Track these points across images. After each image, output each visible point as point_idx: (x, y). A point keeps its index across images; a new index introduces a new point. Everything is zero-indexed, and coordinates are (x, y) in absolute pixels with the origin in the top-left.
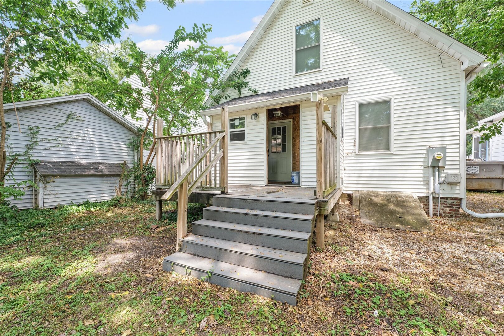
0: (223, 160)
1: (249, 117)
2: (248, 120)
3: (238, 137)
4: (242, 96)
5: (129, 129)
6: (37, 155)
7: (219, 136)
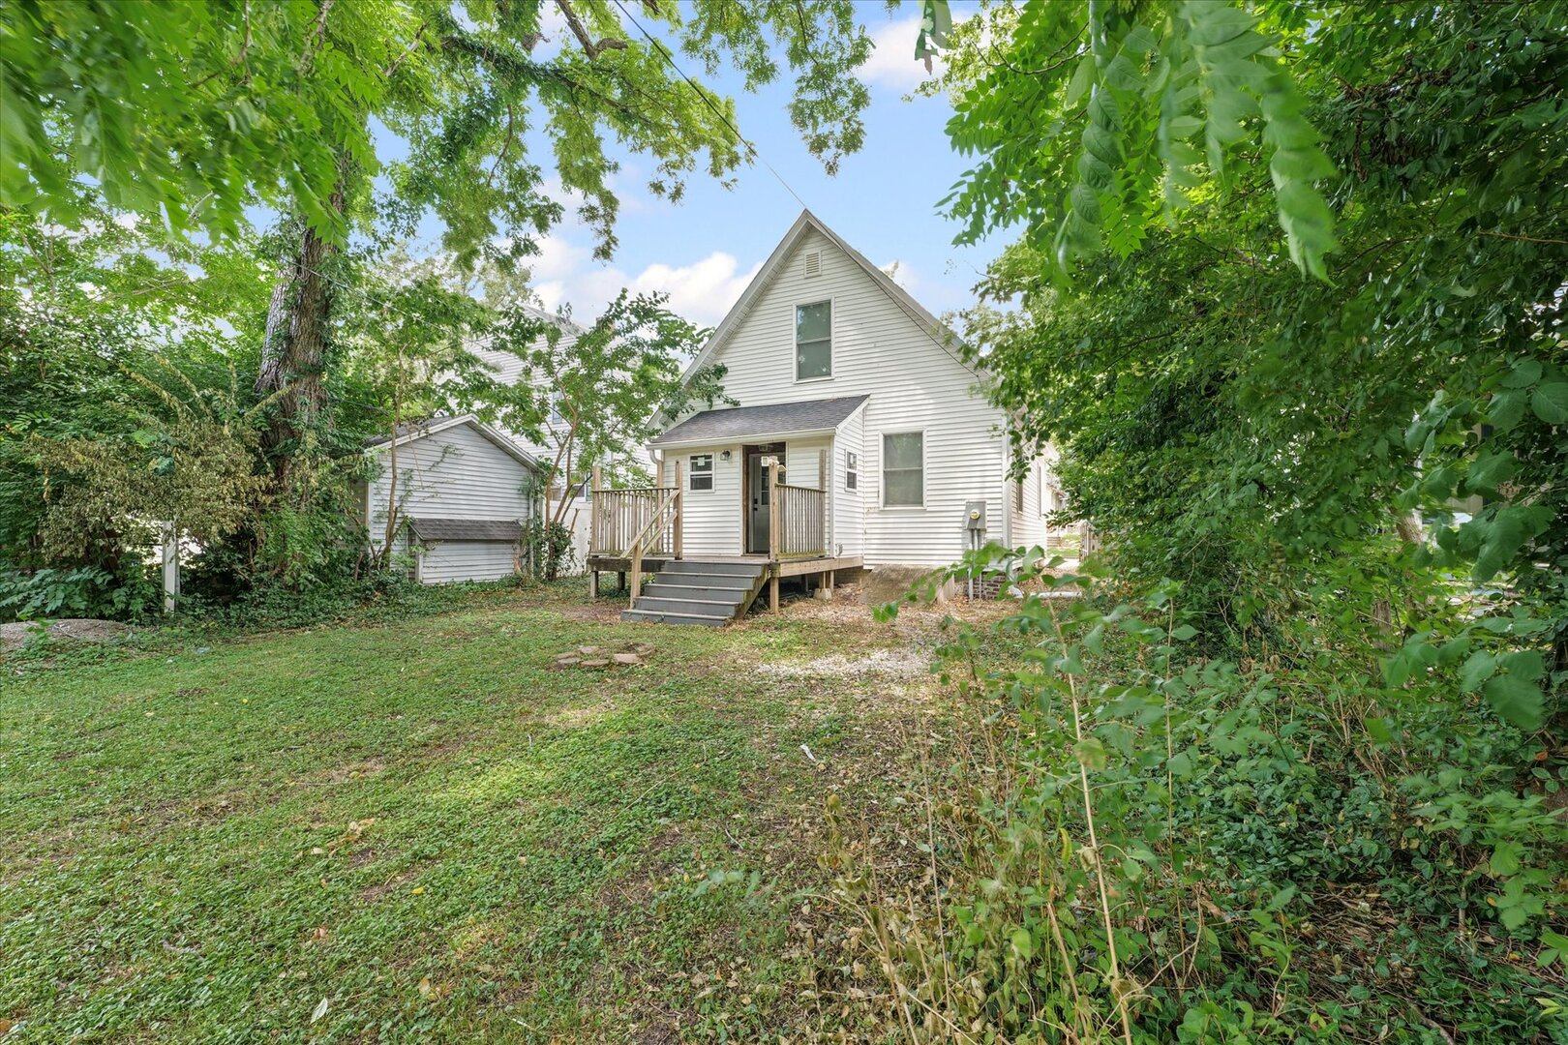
0: (677, 522)
1: (719, 454)
2: (717, 460)
3: (702, 483)
4: (714, 408)
5: (523, 463)
6: (415, 511)
7: (673, 493)
